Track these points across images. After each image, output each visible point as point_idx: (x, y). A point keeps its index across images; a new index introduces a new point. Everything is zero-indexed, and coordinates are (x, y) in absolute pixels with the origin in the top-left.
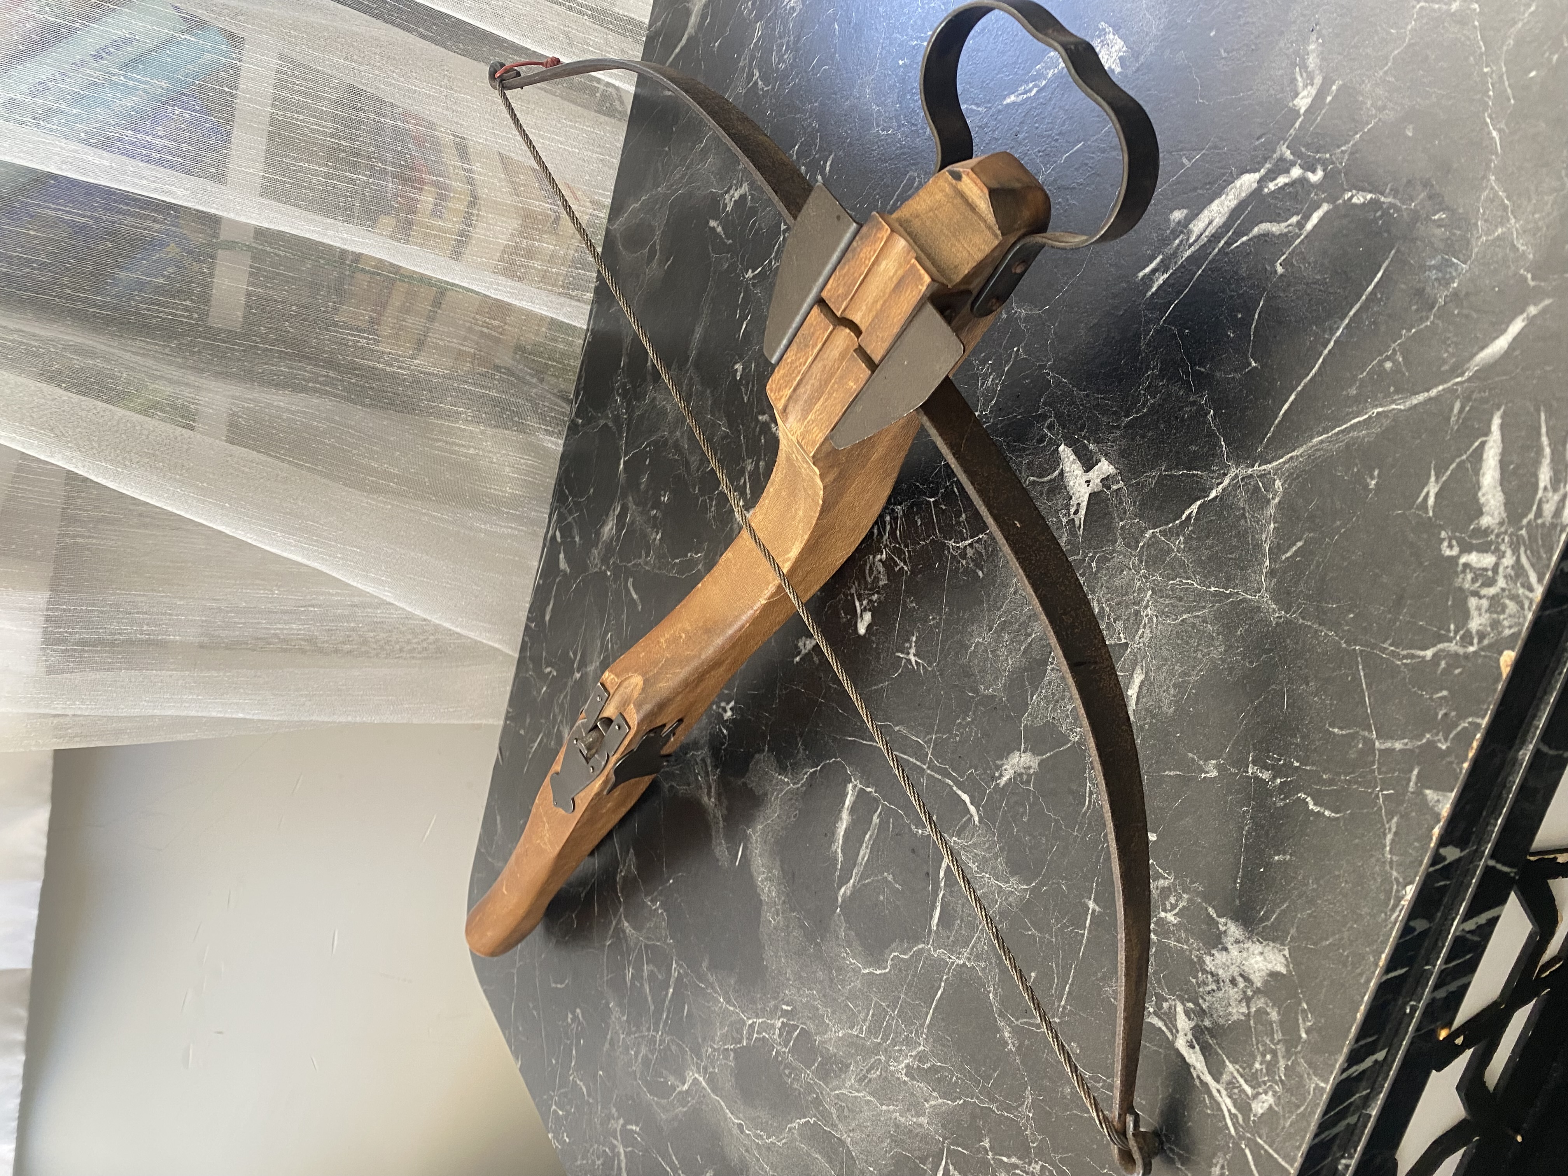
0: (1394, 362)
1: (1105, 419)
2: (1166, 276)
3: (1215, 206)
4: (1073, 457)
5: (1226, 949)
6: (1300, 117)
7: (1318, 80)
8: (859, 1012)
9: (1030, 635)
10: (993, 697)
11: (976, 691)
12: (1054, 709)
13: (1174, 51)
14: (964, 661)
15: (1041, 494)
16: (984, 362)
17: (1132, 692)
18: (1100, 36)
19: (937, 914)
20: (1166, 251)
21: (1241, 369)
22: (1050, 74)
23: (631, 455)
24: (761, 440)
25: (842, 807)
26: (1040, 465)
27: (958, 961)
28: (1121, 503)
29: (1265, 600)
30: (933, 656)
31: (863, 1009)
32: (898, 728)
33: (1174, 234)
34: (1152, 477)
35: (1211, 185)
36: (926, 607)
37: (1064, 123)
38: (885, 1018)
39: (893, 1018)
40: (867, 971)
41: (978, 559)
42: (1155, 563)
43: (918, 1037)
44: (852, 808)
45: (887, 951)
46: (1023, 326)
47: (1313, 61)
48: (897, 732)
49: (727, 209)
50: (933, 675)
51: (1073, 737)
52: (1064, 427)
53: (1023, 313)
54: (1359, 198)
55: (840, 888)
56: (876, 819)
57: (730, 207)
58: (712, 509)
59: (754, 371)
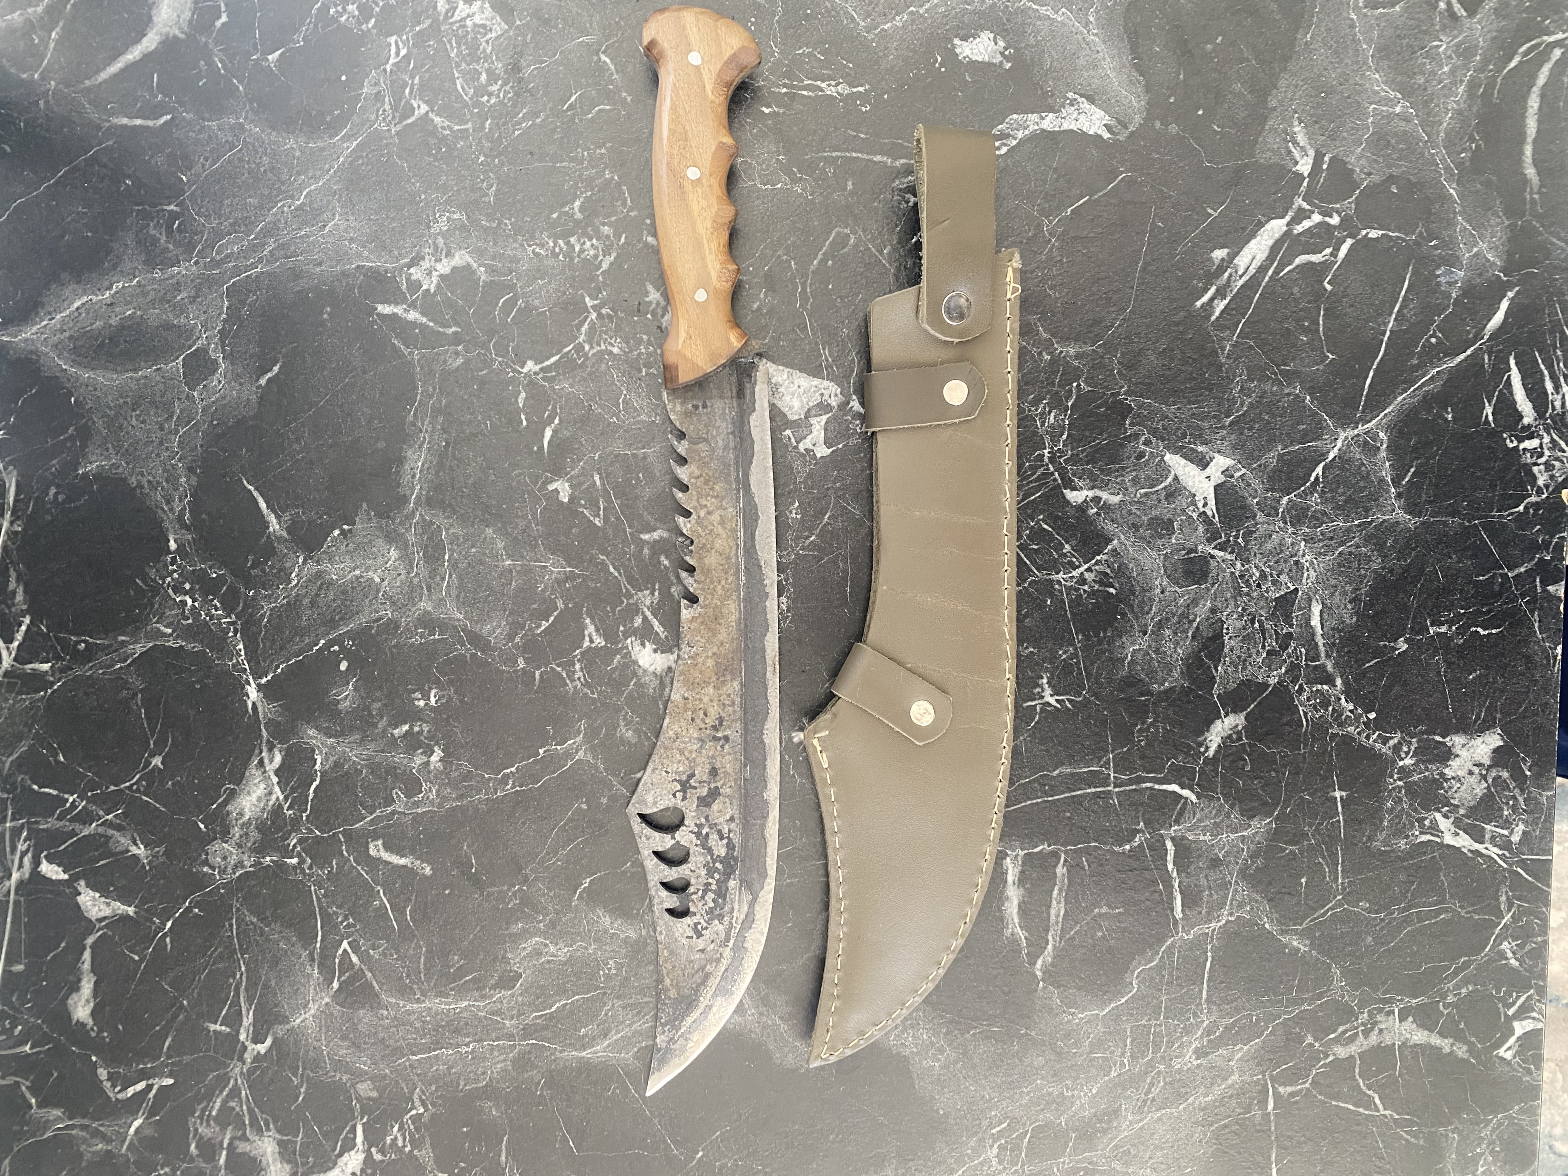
0: (1436, 337)
5: (1457, 756)
8: (1112, 1052)
9: (1194, 620)
10: (1172, 689)
11: (1149, 693)
12: (1244, 669)
13: (1165, 124)
14: (1124, 672)
15: (1159, 501)
16: (1036, 402)
17: (1315, 622)
18: (1073, 105)
19: (1178, 902)
20: (1218, 283)
21: (1322, 362)
22: (1020, 135)
23: (279, 670)
24: (659, 562)
25: (1004, 887)
26: (1148, 478)
27: (1219, 924)
28: (1249, 485)
29: (1401, 515)
30: (1079, 686)
31: (1116, 1046)
32: (1057, 772)
33: (1221, 269)
34: (1271, 458)
35: (1244, 229)
36: (1049, 645)
37: (1057, 180)
38: (1149, 1033)
39: (1160, 1025)
40: (1107, 1010)
41: (1103, 580)
42: (1299, 521)
43: (1199, 1017)
44: (1019, 880)
45: (1127, 975)
46: (1076, 363)
47: (1301, 139)
48: (1058, 775)
49: (425, 287)
50: (1086, 703)
51: (1273, 681)
52: (1163, 440)
53: (1072, 351)
54: (1374, 234)
55: (1035, 964)
56: (1061, 870)
57: (430, 284)
58: (576, 676)
59: (603, 485)
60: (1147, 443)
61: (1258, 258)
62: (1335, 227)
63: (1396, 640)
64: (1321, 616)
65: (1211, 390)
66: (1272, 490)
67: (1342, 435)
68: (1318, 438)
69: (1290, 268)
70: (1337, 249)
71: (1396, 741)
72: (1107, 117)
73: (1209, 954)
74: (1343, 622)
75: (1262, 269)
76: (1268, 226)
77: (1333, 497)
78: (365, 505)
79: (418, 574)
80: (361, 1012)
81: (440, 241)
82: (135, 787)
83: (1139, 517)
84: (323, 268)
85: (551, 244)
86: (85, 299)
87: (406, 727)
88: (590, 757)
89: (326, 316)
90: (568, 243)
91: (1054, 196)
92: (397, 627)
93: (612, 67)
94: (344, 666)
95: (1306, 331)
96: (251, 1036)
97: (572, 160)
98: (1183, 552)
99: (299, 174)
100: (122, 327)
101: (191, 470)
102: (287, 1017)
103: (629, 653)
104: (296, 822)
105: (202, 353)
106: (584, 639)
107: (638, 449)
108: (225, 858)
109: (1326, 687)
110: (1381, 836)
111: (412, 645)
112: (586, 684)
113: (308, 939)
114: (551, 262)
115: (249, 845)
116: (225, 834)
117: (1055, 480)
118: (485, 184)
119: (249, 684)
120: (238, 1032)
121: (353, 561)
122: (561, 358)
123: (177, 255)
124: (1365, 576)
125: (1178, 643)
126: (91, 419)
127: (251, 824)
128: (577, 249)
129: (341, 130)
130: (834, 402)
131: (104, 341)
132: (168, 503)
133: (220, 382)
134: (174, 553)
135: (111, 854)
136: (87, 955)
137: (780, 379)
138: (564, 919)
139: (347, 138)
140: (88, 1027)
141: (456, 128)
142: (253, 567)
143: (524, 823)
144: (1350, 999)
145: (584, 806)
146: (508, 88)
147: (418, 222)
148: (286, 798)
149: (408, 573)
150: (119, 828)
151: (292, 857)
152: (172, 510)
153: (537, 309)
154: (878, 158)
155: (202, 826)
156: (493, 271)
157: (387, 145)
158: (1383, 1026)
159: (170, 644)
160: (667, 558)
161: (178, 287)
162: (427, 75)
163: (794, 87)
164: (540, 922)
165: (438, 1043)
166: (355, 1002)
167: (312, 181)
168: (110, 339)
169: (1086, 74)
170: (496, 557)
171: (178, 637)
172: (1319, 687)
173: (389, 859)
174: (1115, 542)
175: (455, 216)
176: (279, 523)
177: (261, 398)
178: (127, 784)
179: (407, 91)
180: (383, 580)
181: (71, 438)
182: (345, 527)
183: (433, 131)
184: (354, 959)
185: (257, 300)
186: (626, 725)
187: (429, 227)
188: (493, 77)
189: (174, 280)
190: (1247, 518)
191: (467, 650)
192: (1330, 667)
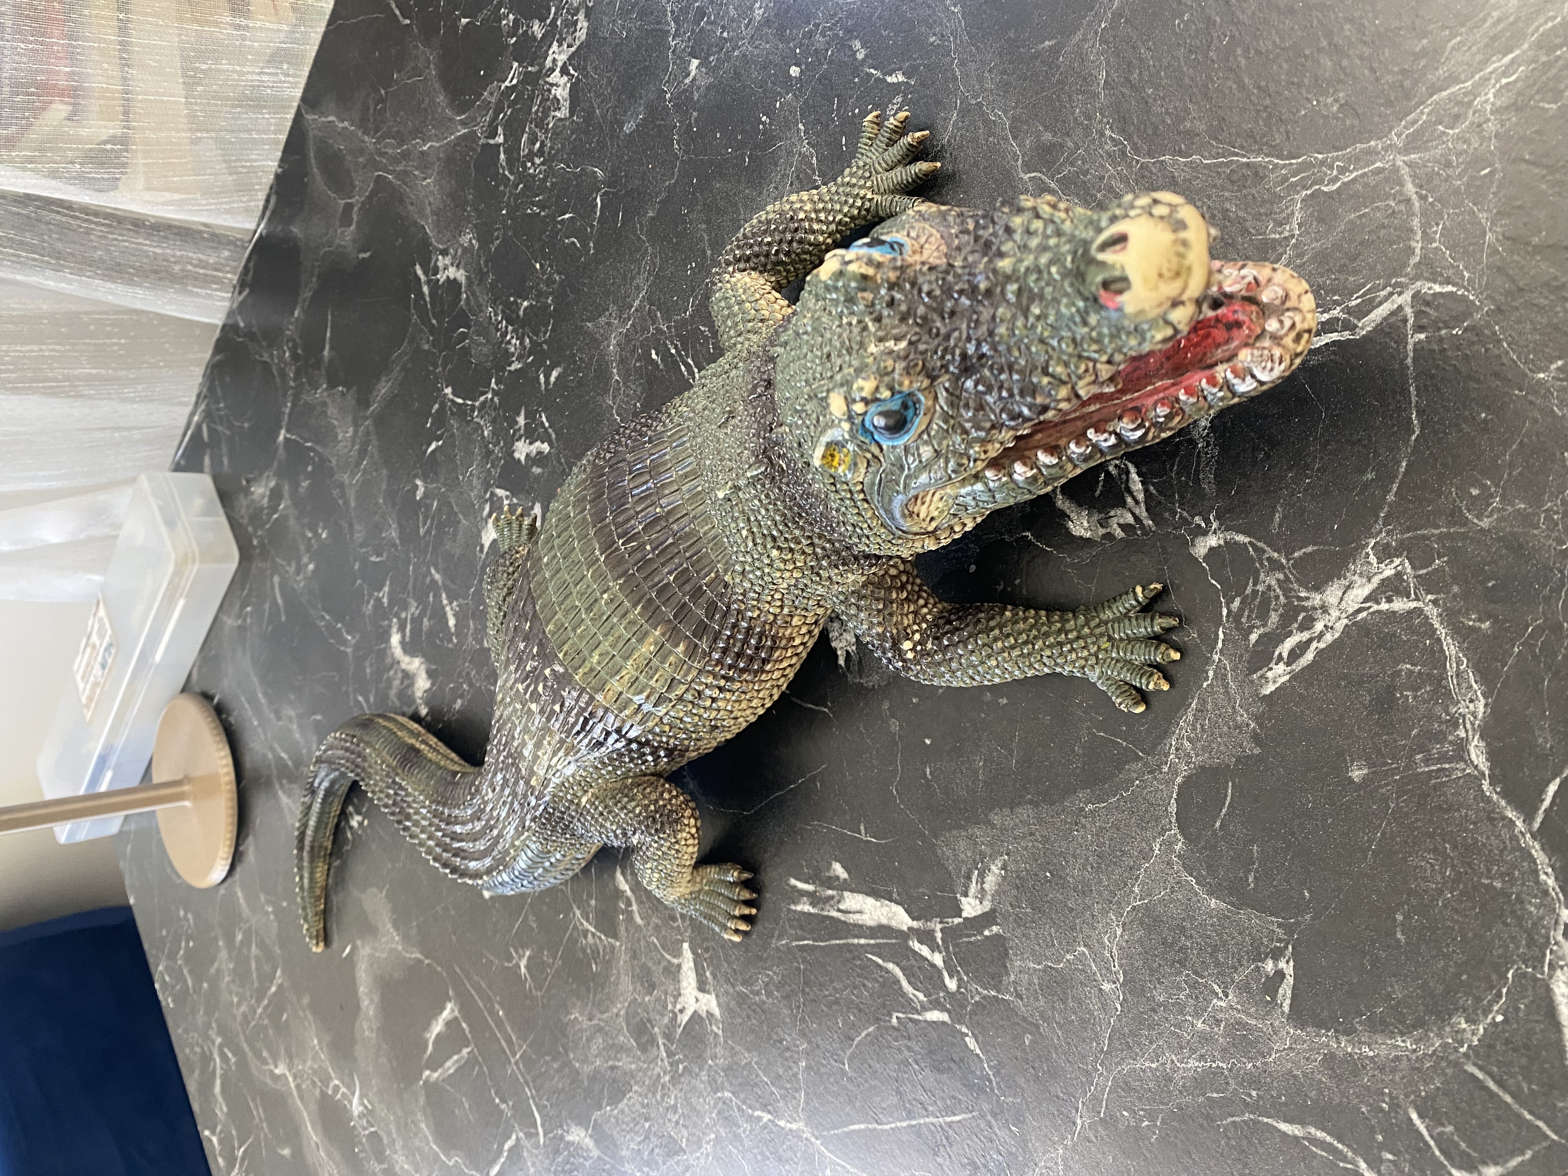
1: (725, 965)
2: (812, 911)
3: (870, 901)
4: (692, 964)
6: (960, 917)
7: (987, 906)
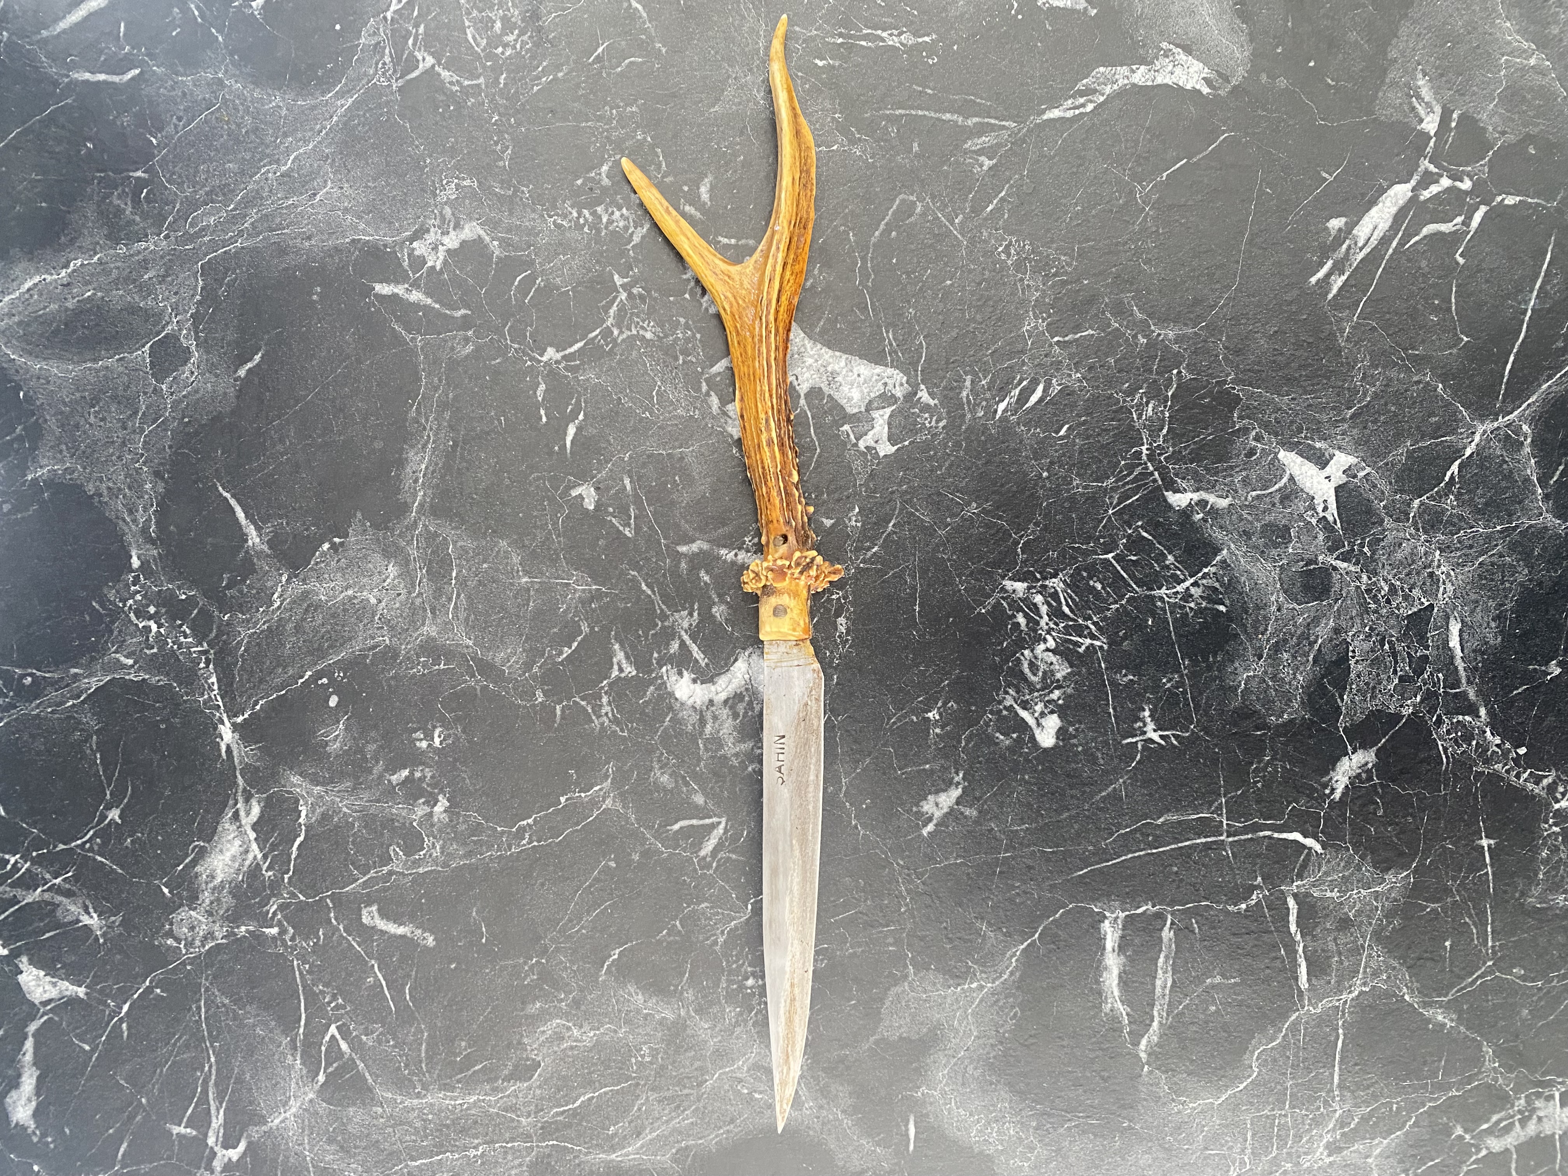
2: (1344, 278)
3: (1374, 211)
4: (1300, 459)
6: (1431, 138)
7: (1438, 109)
8: (1230, 1148)
9: (1316, 642)
10: (1291, 721)
11: (1265, 726)
12: (1373, 697)
13: (1272, 77)
14: (1236, 703)
15: (1274, 505)
16: (1131, 392)
17: (1454, 642)
18: (1167, 57)
19: (1303, 970)
20: (1335, 256)
21: (1455, 345)
22: (1108, 90)
23: (258, 707)
24: (699, 578)
25: (1102, 954)
26: (1260, 478)
27: (1351, 996)
28: (1375, 486)
29: (1549, 519)
30: (1186, 719)
31: (1235, 1141)
32: (1161, 820)
33: (1339, 240)
34: (1400, 454)
35: (1363, 195)
36: (1152, 671)
37: (1150, 141)
38: (1272, 1126)
39: (1285, 1116)
40: (1223, 1098)
41: (1212, 595)
42: (1432, 527)
43: (1330, 1106)
44: (1119, 946)
45: (1246, 1057)
46: (1175, 347)
47: (1426, 93)
48: (1163, 824)
49: (430, 264)
50: (1194, 739)
51: (1407, 711)
52: (1276, 435)
53: (1171, 335)
54: (1510, 200)
55: (1139, 1043)
56: (1167, 934)
57: (436, 261)
58: (603, 711)
59: (634, 489)
60: (1258, 438)
61: (1380, 227)
62: (1466, 193)
63: (1547, 664)
64: (1460, 636)
65: (1329, 378)
66: (1402, 491)
67: (1481, 429)
68: (1453, 432)
69: (1417, 238)
70: (1469, 218)
71: (1550, 780)
72: (1206, 70)
73: (1341, 1031)
74: (1486, 643)
75: (1385, 241)
76: (1391, 192)
77: (1471, 500)
78: (359, 515)
79: (420, 594)
80: (351, 1110)
81: (448, 211)
82: (88, 845)
83: (1251, 523)
84: (313, 242)
85: (575, 214)
86: (37, 279)
87: (405, 773)
88: (619, 806)
89: (315, 297)
90: (594, 213)
91: (1147, 159)
92: (396, 655)
93: (645, 15)
94: (333, 701)
95: (1436, 310)
96: (221, 1139)
97: (600, 118)
98: (1302, 563)
99: (285, 135)
100: (79, 312)
101: (157, 474)
102: (263, 1117)
103: (664, 683)
104: (275, 886)
105: (173, 338)
106: (611, 667)
107: (674, 448)
108: (192, 928)
109: (1468, 718)
110: (1536, 891)
111: (414, 676)
112: (615, 721)
113: (289, 1024)
114: (577, 235)
115: (221, 912)
116: (193, 899)
117: (1155, 481)
118: (499, 147)
119: (223, 723)
120: (206, 1135)
121: (346, 580)
122: (585, 344)
123: (144, 229)
124: (1510, 589)
125: (1298, 669)
126: (43, 416)
127: (223, 888)
128: (605, 220)
129: (335, 86)
130: (899, 393)
131: (58, 326)
132: (131, 512)
133: (192, 373)
134: (137, 570)
135: (58, 925)
136: (29, 1044)
137: (836, 368)
138: (589, 997)
139: (341, 95)
140: (30, 1131)
141: (466, 83)
142: (229, 587)
143: (543, 885)
144: (1505, 1082)
145: (613, 864)
146: (525, 38)
147: (422, 190)
148: (265, 857)
149: (410, 593)
150: (68, 894)
151: (271, 927)
152: (134, 521)
153: (558, 288)
154: (947, 116)
155: (166, 890)
156: (509, 245)
157: (387, 103)
158: (1541, 1114)
159: (131, 677)
160: (707, 572)
161: (145, 265)
162: (433, 25)
163: (851, 37)
164: (562, 1000)
165: (442, 1146)
166: (344, 1097)
167: (301, 143)
168: (66, 325)
169: (1181, 22)
170: (511, 574)
171: (139, 670)
172: (1460, 718)
173: (384, 928)
174: (1225, 552)
175: (465, 183)
176: (260, 536)
177: (240, 390)
178: (79, 842)
179: (410, 42)
180: (380, 601)
181: (20, 439)
182: (337, 540)
183: (441, 87)
184: (344, 1046)
185: (236, 279)
186: (661, 768)
187: (435, 195)
188: (508, 25)
189: (141, 257)
190: (1374, 523)
191: (477, 682)
192: (1472, 695)
